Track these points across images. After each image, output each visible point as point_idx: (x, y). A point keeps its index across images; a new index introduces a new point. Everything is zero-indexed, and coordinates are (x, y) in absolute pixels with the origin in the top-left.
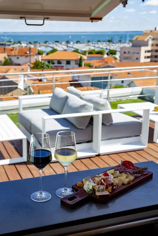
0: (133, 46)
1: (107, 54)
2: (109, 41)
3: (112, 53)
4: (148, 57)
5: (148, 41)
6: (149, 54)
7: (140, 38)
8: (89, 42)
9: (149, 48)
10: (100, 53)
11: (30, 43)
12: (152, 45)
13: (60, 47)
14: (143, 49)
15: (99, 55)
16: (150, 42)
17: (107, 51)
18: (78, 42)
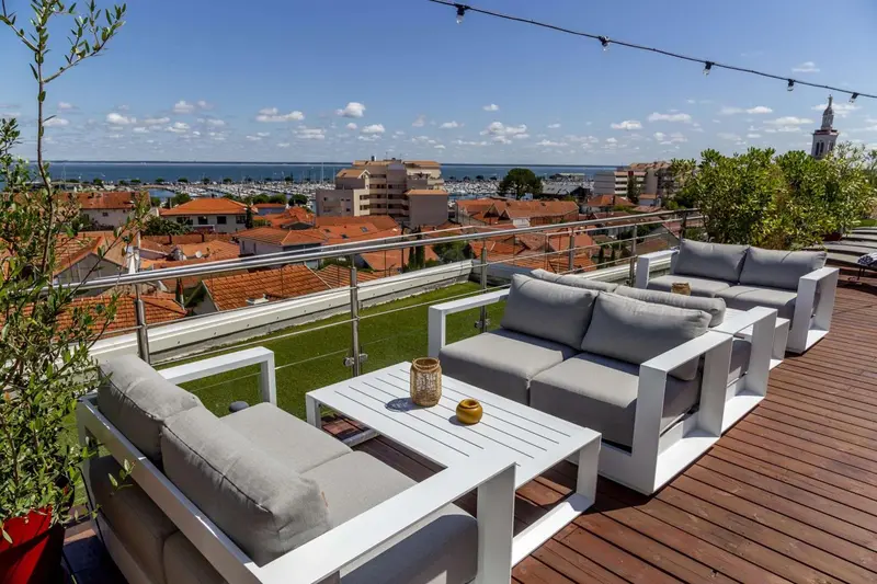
0: (337, 188)
1: (291, 203)
2: (287, 179)
3: (301, 200)
4: (365, 207)
5: (363, 179)
6: (367, 202)
7: (350, 174)
8: (250, 180)
9: (367, 191)
10: (277, 200)
11: (122, 183)
12: (371, 186)
13: (191, 191)
14: (357, 193)
15: (277, 205)
16: (367, 182)
17: (289, 197)
18: (226, 181)
